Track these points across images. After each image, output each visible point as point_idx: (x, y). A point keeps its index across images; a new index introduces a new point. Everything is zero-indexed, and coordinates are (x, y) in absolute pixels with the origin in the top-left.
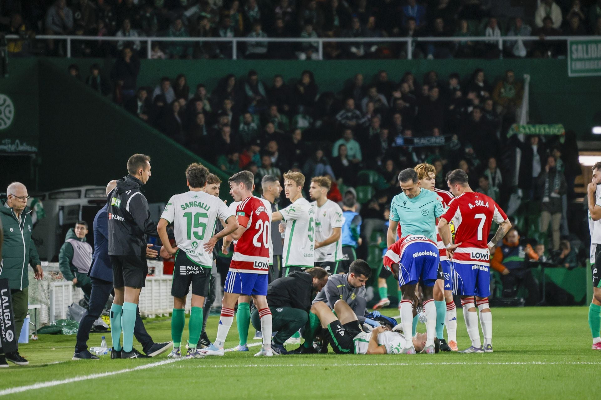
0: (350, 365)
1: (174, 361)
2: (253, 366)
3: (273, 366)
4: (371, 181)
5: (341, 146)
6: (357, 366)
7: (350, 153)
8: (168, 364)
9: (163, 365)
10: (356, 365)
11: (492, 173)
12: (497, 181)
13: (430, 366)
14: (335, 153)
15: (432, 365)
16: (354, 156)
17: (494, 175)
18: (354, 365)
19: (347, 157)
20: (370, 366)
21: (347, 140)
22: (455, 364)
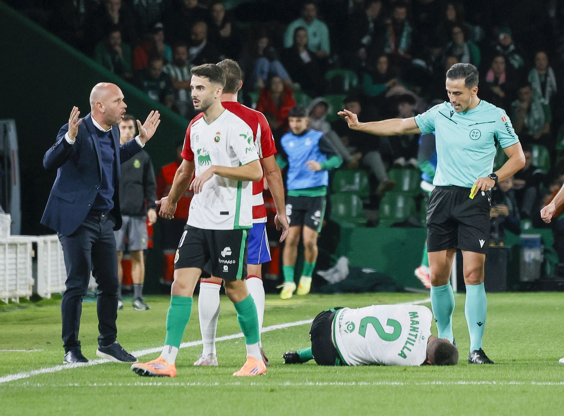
0: (311, 384)
1: (28, 376)
2: (155, 384)
3: (187, 385)
4: (347, 87)
5: (298, 30)
6: (322, 386)
7: (313, 41)
8: (19, 380)
9: (11, 382)
10: (320, 384)
11: (540, 76)
12: (549, 89)
13: (438, 386)
14: (289, 42)
15: (442, 385)
16: (319, 47)
17: (543, 78)
18: (317, 384)
19: (306, 47)
20: (343, 385)
21: (308, 20)
22: (479, 383)
